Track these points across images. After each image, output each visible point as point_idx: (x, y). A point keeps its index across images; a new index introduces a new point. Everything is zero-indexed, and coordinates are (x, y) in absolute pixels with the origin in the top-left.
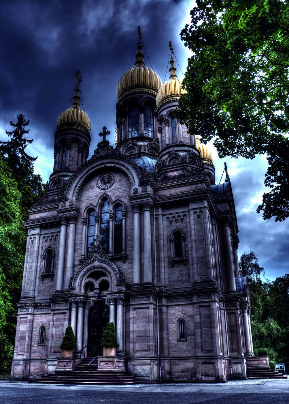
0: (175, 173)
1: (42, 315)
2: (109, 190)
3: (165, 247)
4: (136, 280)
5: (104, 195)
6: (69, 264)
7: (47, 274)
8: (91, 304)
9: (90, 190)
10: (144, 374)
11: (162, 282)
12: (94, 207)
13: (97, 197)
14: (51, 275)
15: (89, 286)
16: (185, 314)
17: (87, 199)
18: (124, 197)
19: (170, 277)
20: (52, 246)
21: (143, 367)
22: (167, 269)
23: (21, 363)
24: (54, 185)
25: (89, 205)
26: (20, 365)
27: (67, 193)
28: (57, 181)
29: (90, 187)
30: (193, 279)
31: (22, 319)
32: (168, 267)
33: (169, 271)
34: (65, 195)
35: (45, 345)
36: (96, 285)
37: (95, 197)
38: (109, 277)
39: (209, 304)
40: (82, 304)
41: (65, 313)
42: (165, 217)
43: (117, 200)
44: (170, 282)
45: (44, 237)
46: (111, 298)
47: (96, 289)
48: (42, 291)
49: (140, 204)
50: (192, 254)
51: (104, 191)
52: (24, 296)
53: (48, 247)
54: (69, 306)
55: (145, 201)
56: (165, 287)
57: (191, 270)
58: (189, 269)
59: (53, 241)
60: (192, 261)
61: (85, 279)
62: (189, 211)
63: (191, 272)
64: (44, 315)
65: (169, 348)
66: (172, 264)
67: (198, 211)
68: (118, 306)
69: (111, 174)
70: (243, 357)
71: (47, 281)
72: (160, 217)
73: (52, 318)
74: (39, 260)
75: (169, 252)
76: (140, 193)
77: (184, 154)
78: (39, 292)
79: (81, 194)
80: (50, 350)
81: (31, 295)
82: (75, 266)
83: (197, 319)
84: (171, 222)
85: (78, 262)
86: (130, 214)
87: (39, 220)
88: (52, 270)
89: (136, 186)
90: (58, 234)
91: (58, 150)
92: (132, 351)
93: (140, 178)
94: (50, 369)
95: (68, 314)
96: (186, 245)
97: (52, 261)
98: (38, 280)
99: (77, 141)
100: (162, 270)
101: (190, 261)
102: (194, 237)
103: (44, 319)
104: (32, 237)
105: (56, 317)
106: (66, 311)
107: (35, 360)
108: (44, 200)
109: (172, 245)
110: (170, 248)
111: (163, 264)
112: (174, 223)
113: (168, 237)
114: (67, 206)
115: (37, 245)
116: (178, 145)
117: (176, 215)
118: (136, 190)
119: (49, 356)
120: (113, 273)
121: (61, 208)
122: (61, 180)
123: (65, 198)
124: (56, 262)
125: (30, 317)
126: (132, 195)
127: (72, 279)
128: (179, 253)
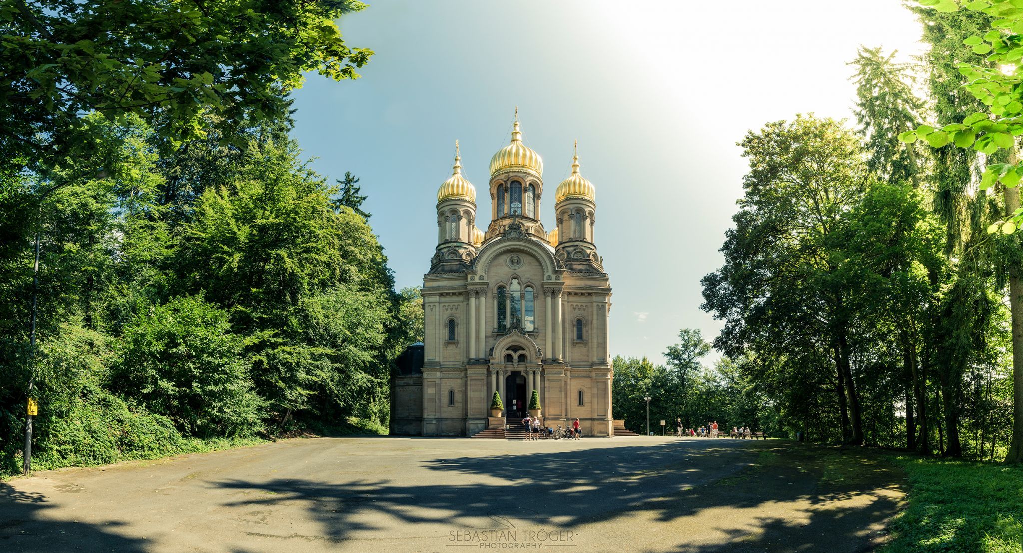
0: (581, 267)
1: (449, 380)
2: (519, 270)
3: (570, 330)
4: (549, 356)
5: (515, 276)
6: (482, 335)
7: (450, 341)
8: (508, 374)
9: (498, 268)
11: (566, 360)
12: (505, 285)
14: (456, 342)
15: (509, 358)
16: (584, 386)
17: (496, 276)
18: (535, 280)
19: (572, 357)
20: (454, 315)
22: (570, 349)
23: (434, 422)
24: (448, 255)
25: (498, 282)
26: (432, 424)
27: (476, 267)
28: (452, 251)
29: (498, 264)
30: (592, 360)
31: (429, 383)
32: (571, 347)
33: (571, 351)
34: (474, 269)
35: (454, 407)
36: (516, 356)
37: (504, 275)
38: (528, 352)
40: (502, 373)
41: (483, 380)
42: (570, 304)
43: (529, 281)
44: (572, 360)
45: (444, 306)
46: (531, 370)
47: (516, 360)
48: (446, 358)
49: (554, 290)
50: (592, 338)
51: (513, 270)
52: (428, 361)
53: (449, 316)
54: (486, 373)
55: (558, 289)
56: (568, 364)
58: (588, 351)
59: (454, 311)
60: (592, 345)
61: (504, 352)
62: (591, 303)
63: (590, 353)
64: (451, 380)
65: (571, 411)
66: (574, 345)
67: (600, 304)
68: (529, 377)
69: (521, 257)
71: (451, 348)
72: (566, 303)
73: (468, 382)
74: (441, 327)
75: (572, 334)
76: (553, 280)
77: (588, 251)
78: (444, 358)
79: (488, 269)
80: (468, 411)
81: (436, 360)
82: (486, 337)
83: (595, 391)
84: (575, 309)
85: (489, 334)
86: (542, 297)
87: (439, 288)
88: (456, 338)
89: (550, 273)
90: (461, 304)
91: (447, 219)
92: (547, 414)
93: (555, 267)
94: (472, 426)
95: (485, 380)
96: (587, 331)
97: (456, 329)
98: (441, 346)
99: (467, 213)
100: (567, 349)
101: (590, 344)
102: (596, 326)
103: (453, 383)
104: (431, 304)
105: (473, 382)
106: (483, 377)
107: (446, 419)
108: (440, 269)
109: (575, 329)
110: (573, 331)
111: (568, 344)
112: (577, 311)
113: (572, 321)
114: (477, 280)
115: (437, 313)
116: (583, 241)
117: (580, 304)
118: (549, 277)
119: (469, 416)
120: (532, 349)
121: (469, 281)
122: (457, 251)
123: (474, 272)
124: (460, 330)
125: (437, 381)
126: (545, 280)
127: (491, 350)
128: (580, 337)
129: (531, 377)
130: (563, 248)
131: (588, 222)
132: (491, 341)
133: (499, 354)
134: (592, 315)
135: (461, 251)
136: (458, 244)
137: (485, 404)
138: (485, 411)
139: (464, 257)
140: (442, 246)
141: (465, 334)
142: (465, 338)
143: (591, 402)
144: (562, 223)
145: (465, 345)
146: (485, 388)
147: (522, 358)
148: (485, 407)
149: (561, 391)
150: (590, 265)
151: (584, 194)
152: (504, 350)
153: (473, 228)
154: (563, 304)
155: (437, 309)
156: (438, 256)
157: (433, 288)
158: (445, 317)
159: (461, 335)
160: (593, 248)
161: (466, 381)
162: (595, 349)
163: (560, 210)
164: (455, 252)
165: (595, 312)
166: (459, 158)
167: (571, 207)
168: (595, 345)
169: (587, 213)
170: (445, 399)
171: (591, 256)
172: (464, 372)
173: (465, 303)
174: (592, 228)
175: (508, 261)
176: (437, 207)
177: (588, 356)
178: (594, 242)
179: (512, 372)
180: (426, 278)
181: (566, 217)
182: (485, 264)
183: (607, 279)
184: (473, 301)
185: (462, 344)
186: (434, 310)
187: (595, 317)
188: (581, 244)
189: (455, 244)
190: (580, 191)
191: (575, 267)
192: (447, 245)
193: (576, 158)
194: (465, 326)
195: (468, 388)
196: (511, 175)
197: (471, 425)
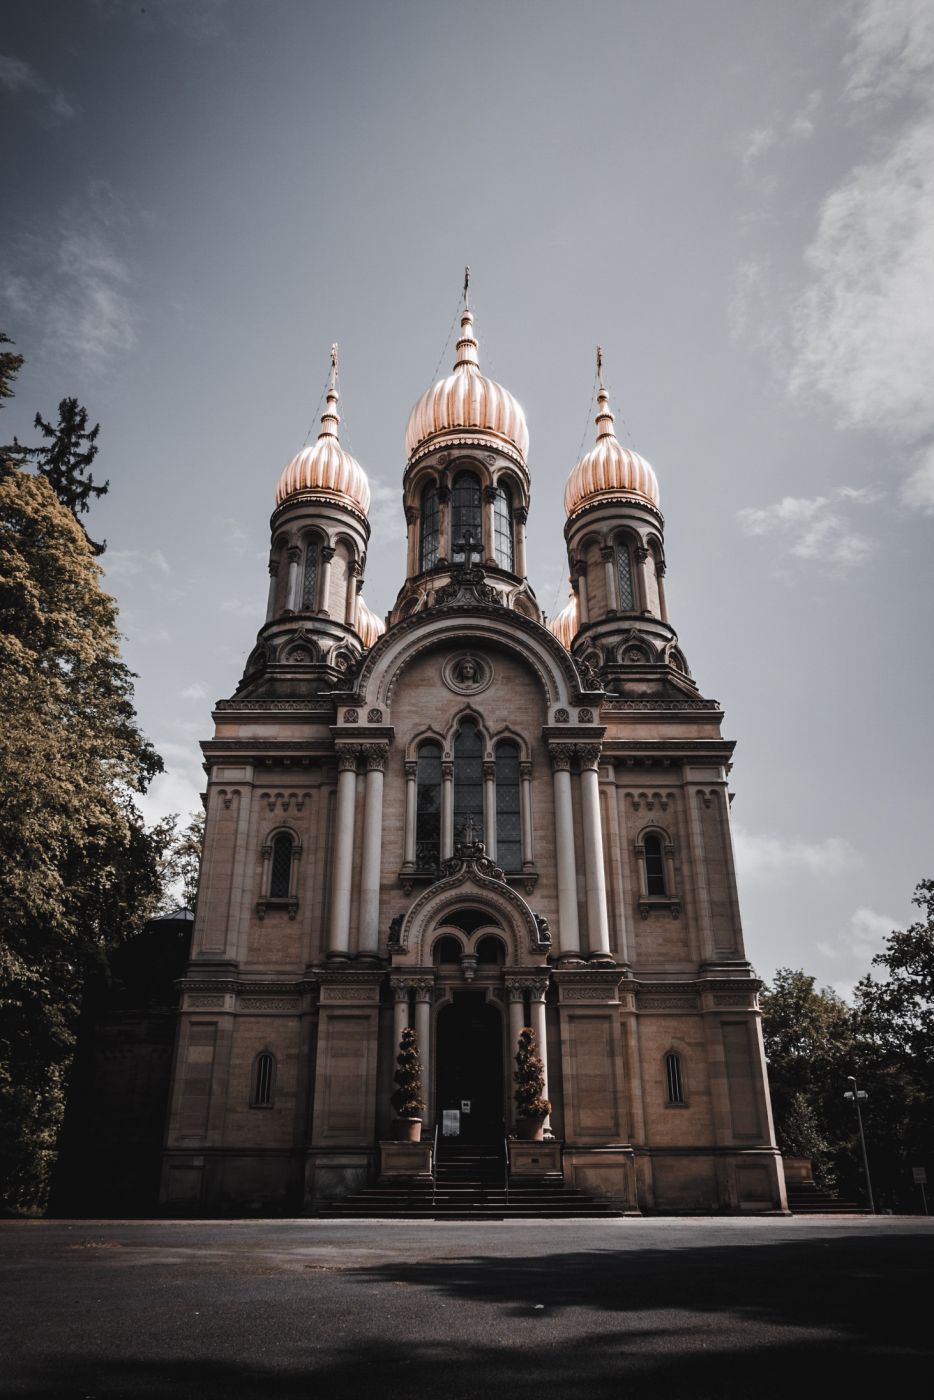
0: (642, 688)
1: (261, 1019)
2: (477, 698)
3: (627, 867)
4: (570, 942)
5: (468, 711)
6: (373, 881)
7: (275, 900)
8: (446, 998)
9: (422, 690)
10: (608, 1191)
11: (622, 954)
12: (438, 737)
13: (444, 711)
14: (292, 905)
15: (446, 950)
16: (681, 1039)
17: (416, 712)
18: (521, 724)
19: (638, 945)
20: (292, 823)
21: (603, 1172)
22: (631, 922)
23: (198, 1162)
24: (290, 654)
25: (423, 728)
26: (192, 1168)
27: (361, 686)
28: (300, 642)
29: (422, 680)
30: (700, 954)
31: (196, 1029)
32: (634, 918)
33: (635, 928)
34: (356, 689)
35: (272, 1108)
36: (469, 946)
37: (437, 710)
38: (507, 930)
39: (744, 1019)
40: (428, 996)
41: (367, 1017)
42: (623, 791)
43: (507, 728)
44: (639, 955)
45: (266, 795)
46: (517, 985)
47: (469, 956)
48: (259, 950)
49: (576, 752)
50: (694, 891)
51: (465, 700)
52: (201, 958)
53: (278, 825)
54: (378, 998)
55: (588, 747)
56: (629, 966)
57: (692, 930)
58: (686, 928)
59: (293, 810)
60: (696, 911)
61: (435, 929)
62: (682, 787)
63: (693, 936)
64: (268, 1020)
65: (645, 1123)
66: (642, 911)
67: (707, 790)
68: (512, 1006)
69: (484, 660)
70: (772, 1149)
71: (276, 922)
72: (611, 790)
73: (322, 1028)
74: (252, 857)
75: (633, 881)
76: (574, 722)
77: (659, 644)
78: (251, 950)
79: (396, 694)
80: (316, 1122)
81: (227, 957)
82: (383, 888)
83: (719, 1053)
84: (636, 806)
85: (392, 879)
86: (541, 772)
87: (255, 744)
88: (292, 890)
89: (563, 703)
90: (314, 792)
91: (294, 555)
92: (569, 1130)
93: (576, 687)
94: (324, 1177)
95: (375, 1021)
96: (678, 870)
97: (294, 866)
98: (247, 915)
99: (347, 543)
100: (622, 924)
101: (690, 908)
102: (699, 853)
103: (270, 1030)
104: (229, 789)
105: (339, 1027)
106: (368, 1012)
107: (240, 1152)
108: (262, 690)
109: (642, 864)
110: (635, 871)
111: (622, 909)
112: (643, 811)
113: (631, 842)
114: (363, 722)
115: (244, 814)
116: (642, 618)
117: (650, 792)
118: (562, 715)
119: (319, 1140)
120: (518, 920)
121: (341, 723)
122: (315, 644)
123: (357, 701)
124: (306, 869)
125: (226, 1024)
126: (552, 723)
127: (397, 923)
128: (657, 885)
129: (518, 1010)
130: (595, 638)
131: (649, 566)
132: (397, 902)
133: (418, 941)
134: (687, 821)
135: (326, 643)
136: (318, 626)
137: (372, 1099)
138: (371, 1124)
139: (332, 661)
140: (275, 629)
141: (320, 879)
142: (319, 893)
143: (708, 1092)
144: (584, 573)
145: (318, 913)
146: (374, 1045)
147: (491, 950)
148: (372, 1109)
149: (612, 1055)
150: (665, 681)
151: (632, 490)
152: (433, 925)
153: (359, 588)
154: (602, 793)
155: (245, 801)
156: (263, 655)
157: (240, 744)
158: (266, 827)
159: (310, 883)
160: (669, 636)
161: (315, 1025)
162: (706, 922)
163: (577, 539)
164: (307, 646)
165: (695, 813)
166: (335, 394)
167: (604, 527)
168: (705, 911)
169: (645, 540)
170: (242, 1086)
171: (667, 657)
172: (309, 997)
173: (325, 790)
174: (660, 584)
175: (448, 673)
176: (273, 522)
177: (686, 944)
178: (670, 621)
179: (456, 993)
180: (224, 714)
181: (595, 555)
182: (389, 678)
183: (717, 719)
184: (349, 781)
185: (309, 911)
186: (234, 806)
187: (696, 827)
188: (639, 625)
189: (309, 625)
190: (620, 480)
191: (629, 686)
192: (288, 626)
193: (602, 398)
194: (321, 855)
195: (321, 1044)
196: (456, 453)
197: (321, 1173)
